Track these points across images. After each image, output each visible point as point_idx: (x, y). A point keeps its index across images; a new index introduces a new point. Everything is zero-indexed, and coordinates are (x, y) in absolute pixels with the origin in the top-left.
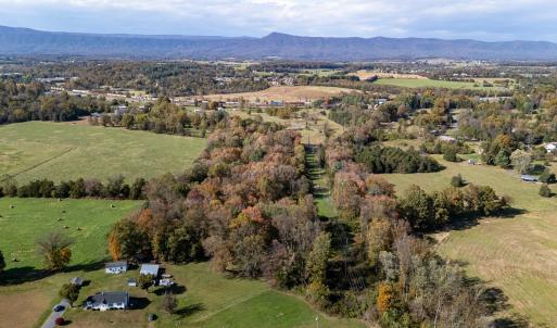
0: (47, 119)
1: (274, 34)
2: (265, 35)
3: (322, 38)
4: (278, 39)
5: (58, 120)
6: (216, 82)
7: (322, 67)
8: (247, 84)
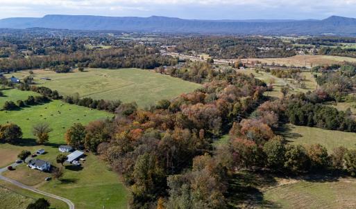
0: (139, 67)
2: (326, 18)
4: (336, 20)
5: (143, 68)
6: (258, 50)
8: (279, 52)
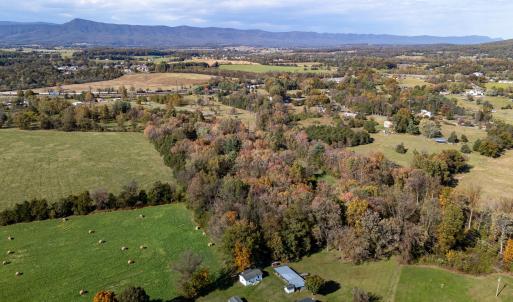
1: (77, 21)
2: (69, 21)
3: (129, 26)
7: (150, 54)
